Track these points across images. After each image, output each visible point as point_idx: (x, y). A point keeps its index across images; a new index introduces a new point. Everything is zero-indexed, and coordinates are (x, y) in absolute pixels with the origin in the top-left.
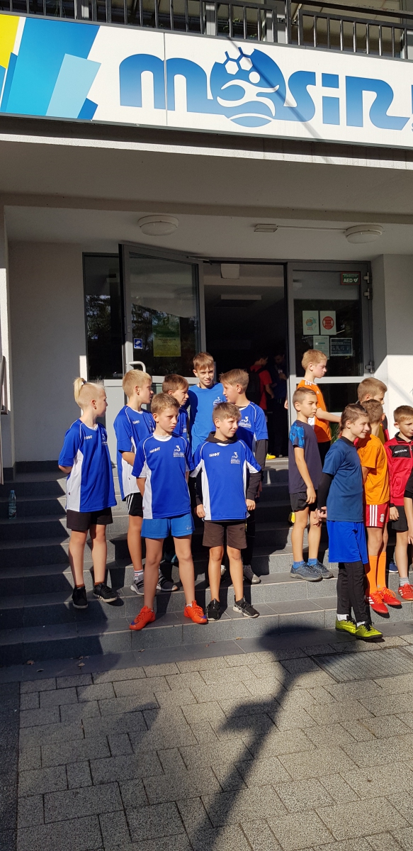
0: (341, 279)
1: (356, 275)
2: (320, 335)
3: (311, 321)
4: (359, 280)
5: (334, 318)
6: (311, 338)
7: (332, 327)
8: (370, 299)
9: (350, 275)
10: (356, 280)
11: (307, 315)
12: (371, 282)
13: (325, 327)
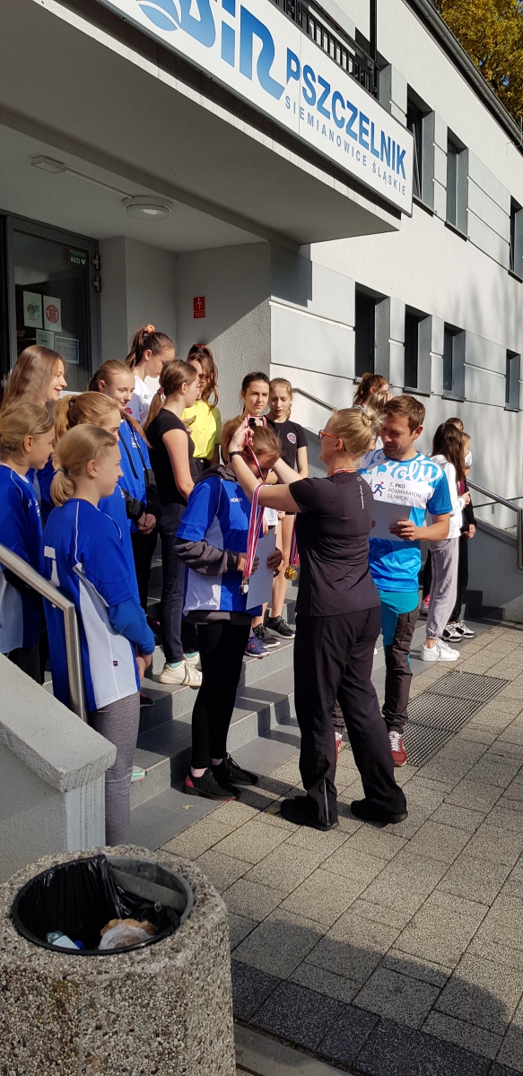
0: (67, 257)
1: (83, 255)
2: (43, 329)
3: (33, 307)
4: (87, 262)
5: (59, 307)
6: (34, 330)
7: (56, 321)
8: (98, 291)
9: (77, 254)
10: (84, 262)
11: (29, 298)
12: (99, 269)
13: (49, 319)
